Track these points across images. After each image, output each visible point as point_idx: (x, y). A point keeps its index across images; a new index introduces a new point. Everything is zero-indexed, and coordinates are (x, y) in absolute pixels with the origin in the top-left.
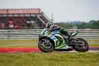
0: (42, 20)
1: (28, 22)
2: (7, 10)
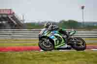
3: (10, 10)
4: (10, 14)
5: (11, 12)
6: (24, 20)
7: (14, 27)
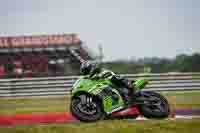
3: (73, 36)
4: (73, 44)
6: (101, 57)
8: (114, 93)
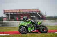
0: (40, 15)
1: (32, 17)
2: (20, 10)
3: (38, 9)
4: (38, 12)
5: (38, 10)
7: (40, 19)
8: (31, 26)
